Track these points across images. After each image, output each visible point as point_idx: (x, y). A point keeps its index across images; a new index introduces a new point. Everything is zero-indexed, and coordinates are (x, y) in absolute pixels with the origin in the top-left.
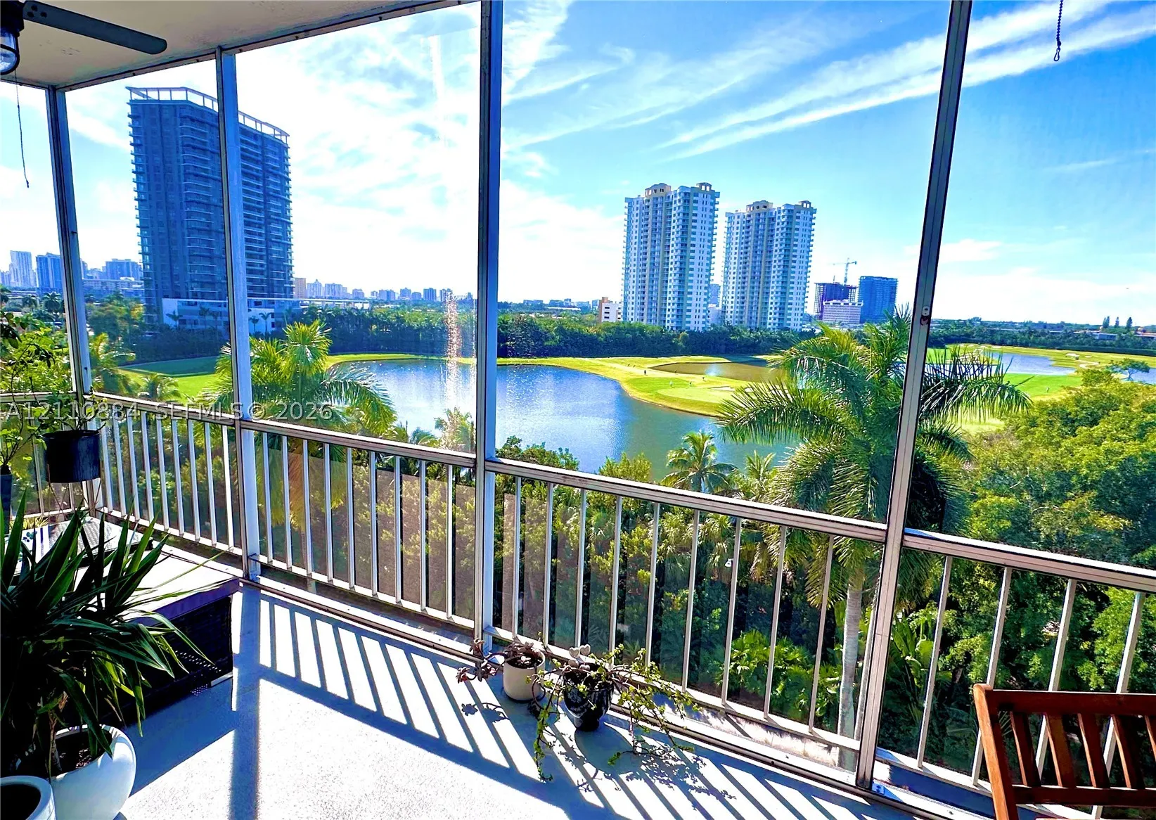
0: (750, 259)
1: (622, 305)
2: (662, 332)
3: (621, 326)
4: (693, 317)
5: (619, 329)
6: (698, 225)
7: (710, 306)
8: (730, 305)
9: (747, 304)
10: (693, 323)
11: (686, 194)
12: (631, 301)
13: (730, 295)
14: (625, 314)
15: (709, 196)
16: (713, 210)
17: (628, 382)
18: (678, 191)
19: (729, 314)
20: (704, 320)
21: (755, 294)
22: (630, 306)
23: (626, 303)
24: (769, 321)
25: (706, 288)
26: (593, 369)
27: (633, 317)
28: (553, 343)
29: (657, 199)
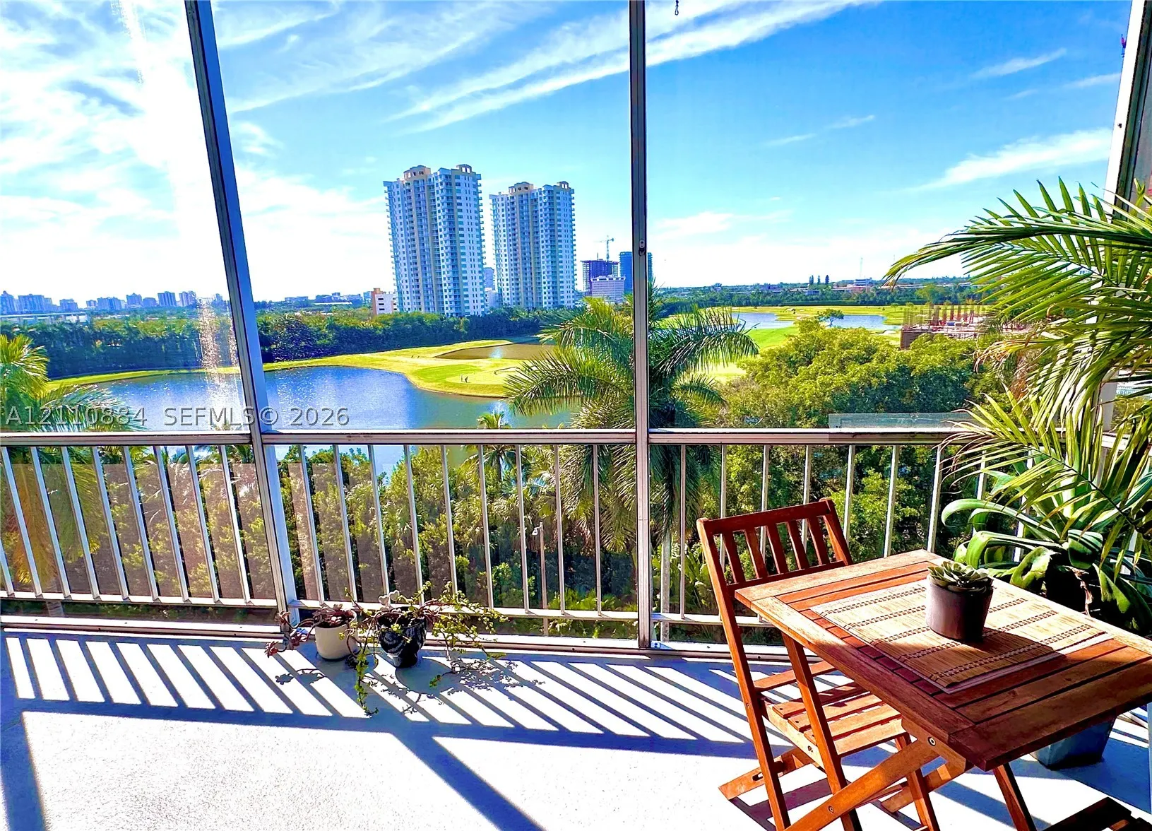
0: (519, 241)
1: (397, 295)
2: (442, 320)
3: (399, 317)
4: (471, 302)
5: (396, 321)
6: (463, 207)
7: (486, 289)
8: (505, 287)
9: (521, 286)
10: (471, 308)
11: (446, 176)
12: (405, 290)
13: (505, 278)
14: (401, 304)
15: (471, 179)
16: (476, 193)
17: (415, 373)
18: (439, 174)
19: (506, 297)
20: (483, 304)
21: (528, 275)
22: (405, 295)
23: (400, 293)
24: (544, 301)
25: (480, 272)
26: (376, 365)
27: (410, 306)
28: (327, 342)
29: (418, 182)
